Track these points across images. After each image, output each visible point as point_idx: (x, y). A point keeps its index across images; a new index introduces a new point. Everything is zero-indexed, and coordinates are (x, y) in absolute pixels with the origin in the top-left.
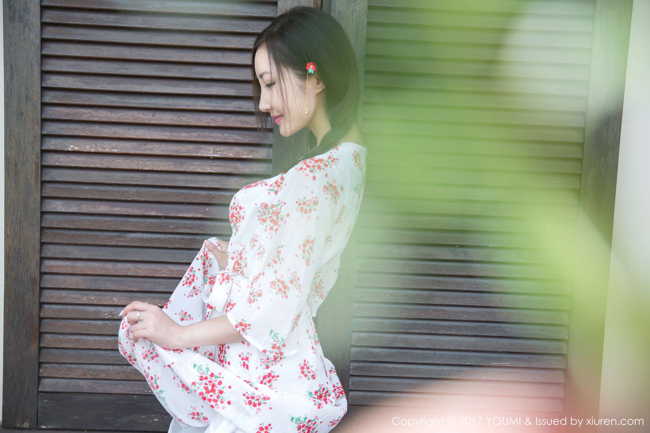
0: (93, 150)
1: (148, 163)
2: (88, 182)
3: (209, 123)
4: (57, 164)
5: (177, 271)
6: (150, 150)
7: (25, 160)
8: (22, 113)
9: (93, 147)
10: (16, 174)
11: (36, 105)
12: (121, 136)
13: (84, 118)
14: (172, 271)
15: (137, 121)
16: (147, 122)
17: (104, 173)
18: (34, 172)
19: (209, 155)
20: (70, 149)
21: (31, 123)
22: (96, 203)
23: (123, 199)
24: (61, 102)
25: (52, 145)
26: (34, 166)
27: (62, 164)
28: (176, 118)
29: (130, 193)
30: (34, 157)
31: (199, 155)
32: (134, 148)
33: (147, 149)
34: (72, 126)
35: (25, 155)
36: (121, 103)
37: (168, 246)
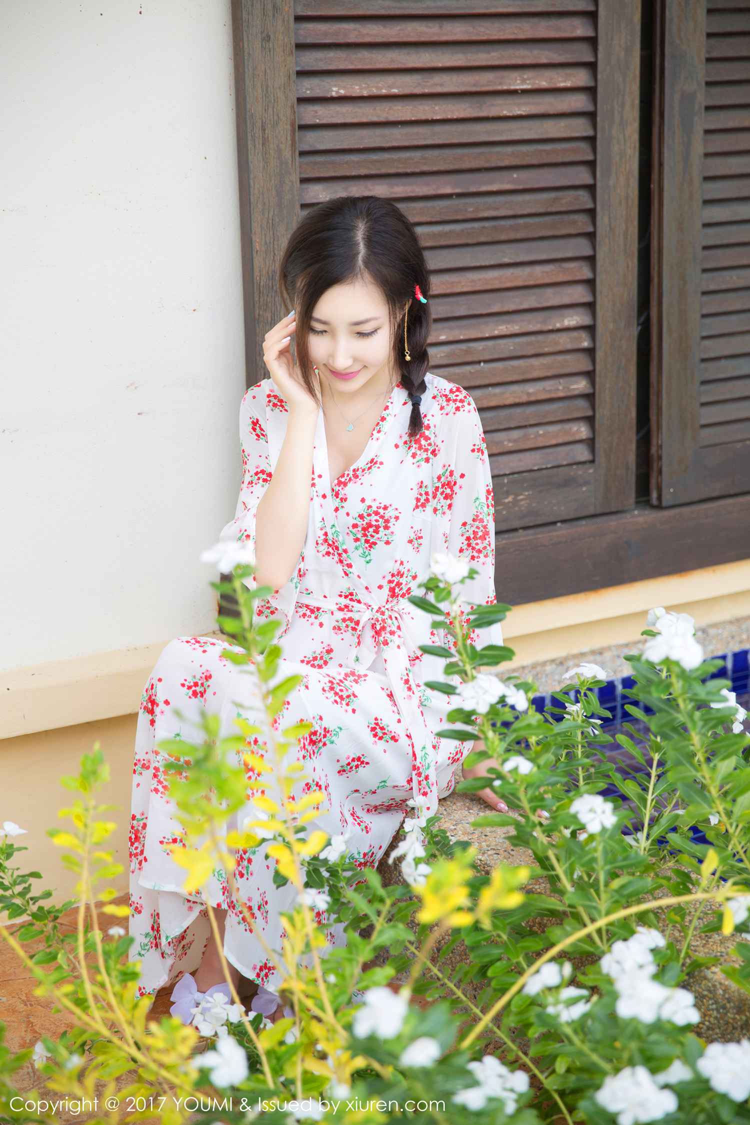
0: (365, 93)
1: (437, 108)
2: (361, 147)
3: (514, 33)
4: (318, 121)
5: (480, 280)
6: (441, 85)
7: (276, 118)
8: (269, 37)
9: (365, 88)
10: (263, 144)
11: (288, 21)
12: (403, 66)
13: (352, 39)
14: (473, 281)
15: (423, 39)
16: (435, 38)
17: (378, 131)
18: (289, 138)
19: (518, 87)
20: (334, 94)
21: (282, 54)
22: (369, 183)
23: (409, 171)
24: (319, 13)
25: (307, 89)
26: (289, 127)
27: (324, 121)
28: (471, 29)
29: (416, 160)
30: (289, 112)
31: (505, 88)
32: (419, 84)
33: (436, 85)
34: (331, 54)
35: (275, 110)
36: (400, 8)
37: (470, 241)
